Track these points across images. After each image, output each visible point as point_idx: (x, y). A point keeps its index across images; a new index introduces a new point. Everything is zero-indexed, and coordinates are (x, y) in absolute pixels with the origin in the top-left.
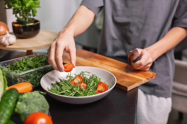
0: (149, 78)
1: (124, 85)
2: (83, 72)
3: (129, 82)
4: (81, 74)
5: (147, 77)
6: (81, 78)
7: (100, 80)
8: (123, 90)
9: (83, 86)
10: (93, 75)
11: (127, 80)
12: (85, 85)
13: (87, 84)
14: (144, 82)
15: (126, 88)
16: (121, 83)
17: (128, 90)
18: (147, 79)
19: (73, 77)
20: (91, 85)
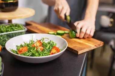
0: (97, 45)
1: (76, 50)
2: (43, 38)
3: (80, 47)
4: (41, 39)
5: (96, 45)
6: (41, 42)
7: (56, 45)
8: (75, 53)
9: (40, 49)
10: (50, 41)
11: (79, 46)
12: (43, 48)
13: (44, 48)
14: (93, 48)
15: (78, 52)
16: (74, 48)
17: (79, 54)
18: (95, 46)
19: (35, 41)
20: (47, 48)
